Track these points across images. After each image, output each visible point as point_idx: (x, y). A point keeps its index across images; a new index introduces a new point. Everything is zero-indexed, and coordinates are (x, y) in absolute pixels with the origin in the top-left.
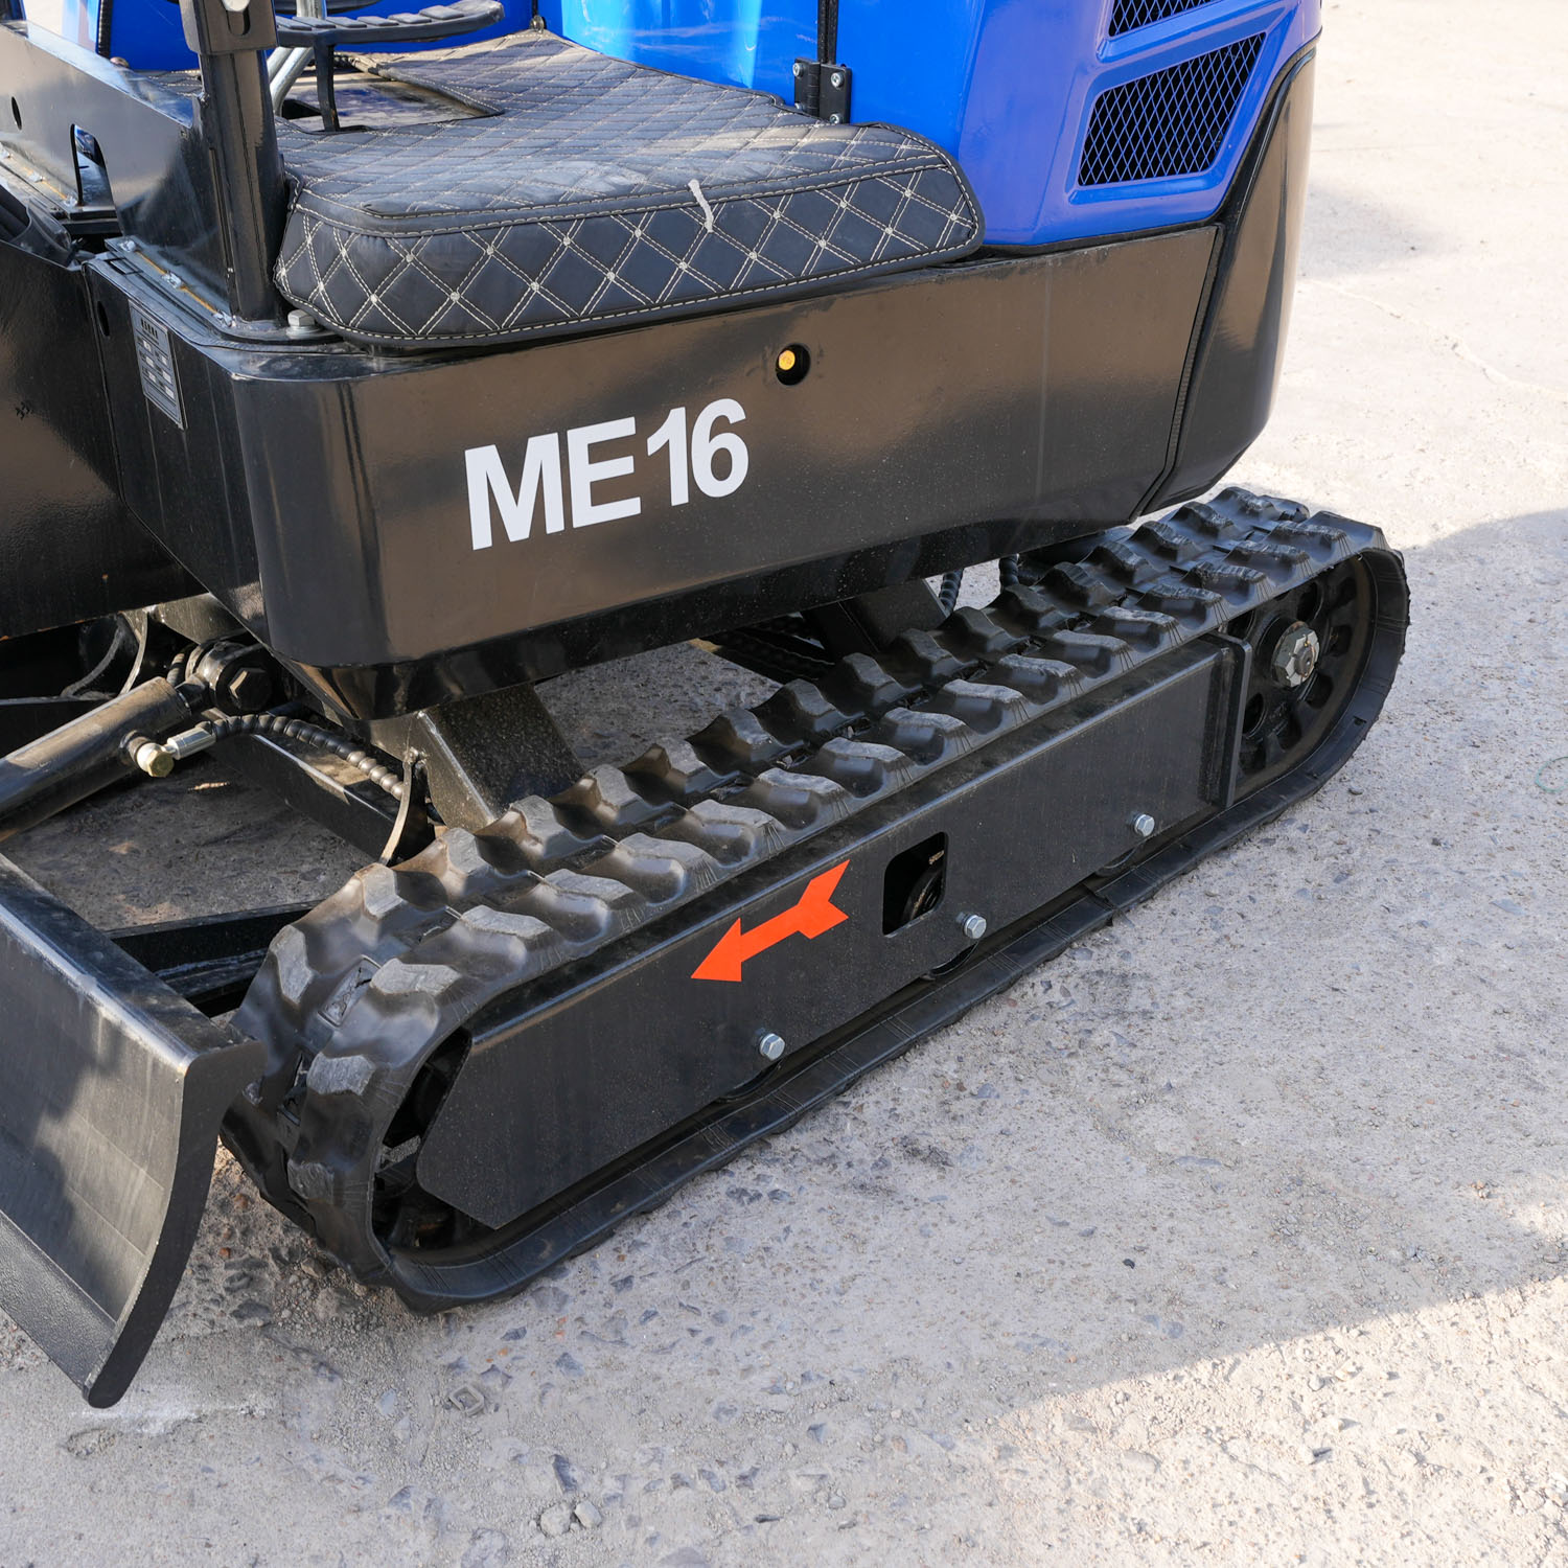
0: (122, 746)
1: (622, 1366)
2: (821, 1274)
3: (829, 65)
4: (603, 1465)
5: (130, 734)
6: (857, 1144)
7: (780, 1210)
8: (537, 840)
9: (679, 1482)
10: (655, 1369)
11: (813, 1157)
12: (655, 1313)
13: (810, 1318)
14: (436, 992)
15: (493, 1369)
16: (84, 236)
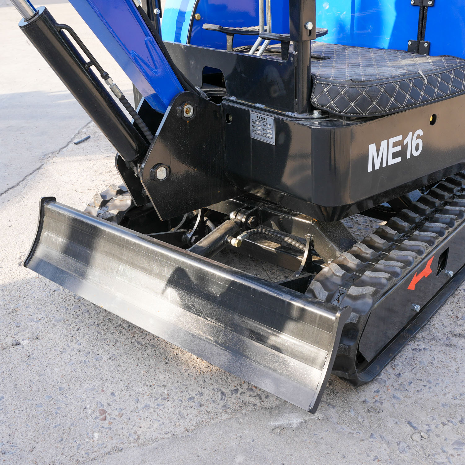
0: (225, 239)
1: (410, 397)
2: (449, 368)
3: (422, 41)
4: (421, 422)
5: (227, 236)
6: (439, 334)
7: (428, 353)
8: (367, 253)
9: (444, 424)
10: (419, 396)
11: (429, 339)
12: (412, 382)
13: (453, 379)
14: (371, 293)
15: (376, 401)
16: (212, 97)
